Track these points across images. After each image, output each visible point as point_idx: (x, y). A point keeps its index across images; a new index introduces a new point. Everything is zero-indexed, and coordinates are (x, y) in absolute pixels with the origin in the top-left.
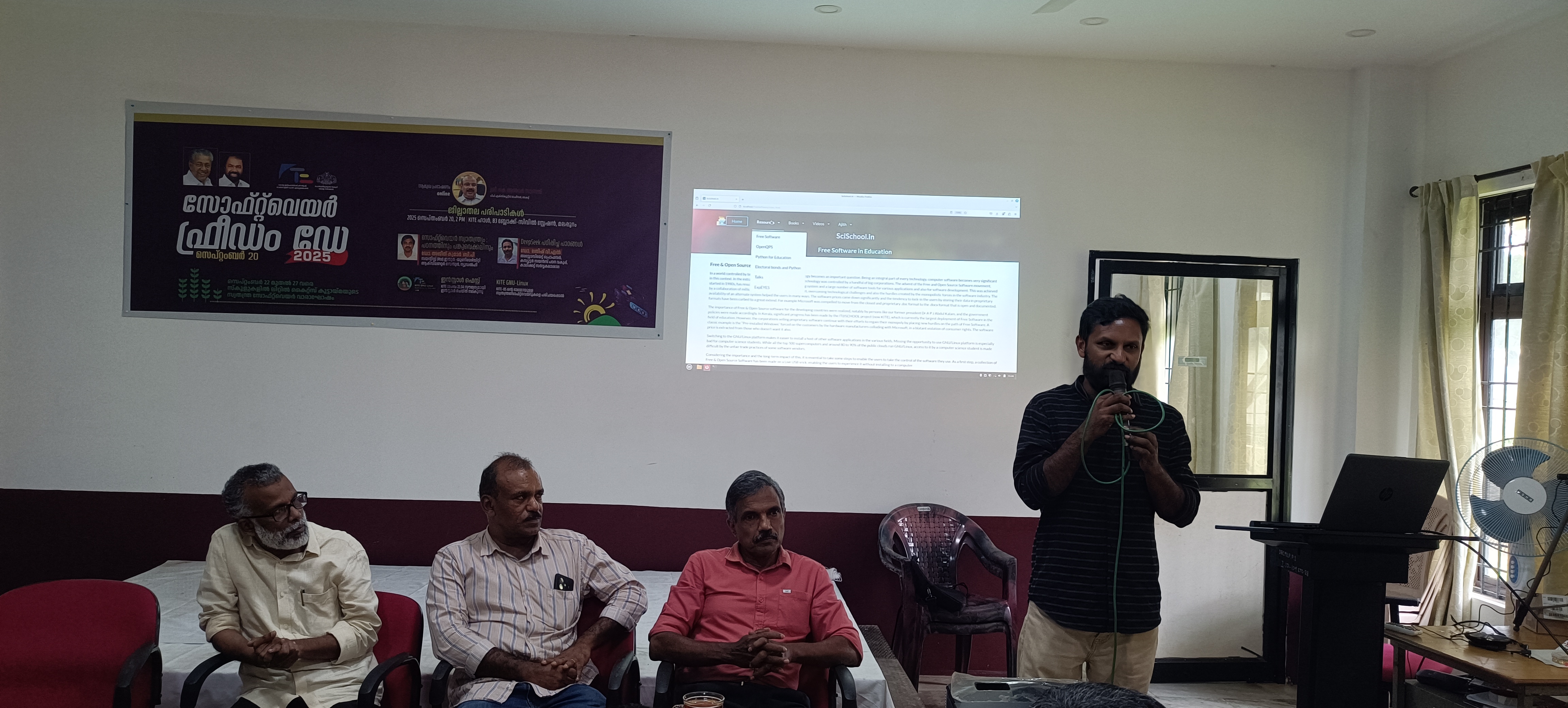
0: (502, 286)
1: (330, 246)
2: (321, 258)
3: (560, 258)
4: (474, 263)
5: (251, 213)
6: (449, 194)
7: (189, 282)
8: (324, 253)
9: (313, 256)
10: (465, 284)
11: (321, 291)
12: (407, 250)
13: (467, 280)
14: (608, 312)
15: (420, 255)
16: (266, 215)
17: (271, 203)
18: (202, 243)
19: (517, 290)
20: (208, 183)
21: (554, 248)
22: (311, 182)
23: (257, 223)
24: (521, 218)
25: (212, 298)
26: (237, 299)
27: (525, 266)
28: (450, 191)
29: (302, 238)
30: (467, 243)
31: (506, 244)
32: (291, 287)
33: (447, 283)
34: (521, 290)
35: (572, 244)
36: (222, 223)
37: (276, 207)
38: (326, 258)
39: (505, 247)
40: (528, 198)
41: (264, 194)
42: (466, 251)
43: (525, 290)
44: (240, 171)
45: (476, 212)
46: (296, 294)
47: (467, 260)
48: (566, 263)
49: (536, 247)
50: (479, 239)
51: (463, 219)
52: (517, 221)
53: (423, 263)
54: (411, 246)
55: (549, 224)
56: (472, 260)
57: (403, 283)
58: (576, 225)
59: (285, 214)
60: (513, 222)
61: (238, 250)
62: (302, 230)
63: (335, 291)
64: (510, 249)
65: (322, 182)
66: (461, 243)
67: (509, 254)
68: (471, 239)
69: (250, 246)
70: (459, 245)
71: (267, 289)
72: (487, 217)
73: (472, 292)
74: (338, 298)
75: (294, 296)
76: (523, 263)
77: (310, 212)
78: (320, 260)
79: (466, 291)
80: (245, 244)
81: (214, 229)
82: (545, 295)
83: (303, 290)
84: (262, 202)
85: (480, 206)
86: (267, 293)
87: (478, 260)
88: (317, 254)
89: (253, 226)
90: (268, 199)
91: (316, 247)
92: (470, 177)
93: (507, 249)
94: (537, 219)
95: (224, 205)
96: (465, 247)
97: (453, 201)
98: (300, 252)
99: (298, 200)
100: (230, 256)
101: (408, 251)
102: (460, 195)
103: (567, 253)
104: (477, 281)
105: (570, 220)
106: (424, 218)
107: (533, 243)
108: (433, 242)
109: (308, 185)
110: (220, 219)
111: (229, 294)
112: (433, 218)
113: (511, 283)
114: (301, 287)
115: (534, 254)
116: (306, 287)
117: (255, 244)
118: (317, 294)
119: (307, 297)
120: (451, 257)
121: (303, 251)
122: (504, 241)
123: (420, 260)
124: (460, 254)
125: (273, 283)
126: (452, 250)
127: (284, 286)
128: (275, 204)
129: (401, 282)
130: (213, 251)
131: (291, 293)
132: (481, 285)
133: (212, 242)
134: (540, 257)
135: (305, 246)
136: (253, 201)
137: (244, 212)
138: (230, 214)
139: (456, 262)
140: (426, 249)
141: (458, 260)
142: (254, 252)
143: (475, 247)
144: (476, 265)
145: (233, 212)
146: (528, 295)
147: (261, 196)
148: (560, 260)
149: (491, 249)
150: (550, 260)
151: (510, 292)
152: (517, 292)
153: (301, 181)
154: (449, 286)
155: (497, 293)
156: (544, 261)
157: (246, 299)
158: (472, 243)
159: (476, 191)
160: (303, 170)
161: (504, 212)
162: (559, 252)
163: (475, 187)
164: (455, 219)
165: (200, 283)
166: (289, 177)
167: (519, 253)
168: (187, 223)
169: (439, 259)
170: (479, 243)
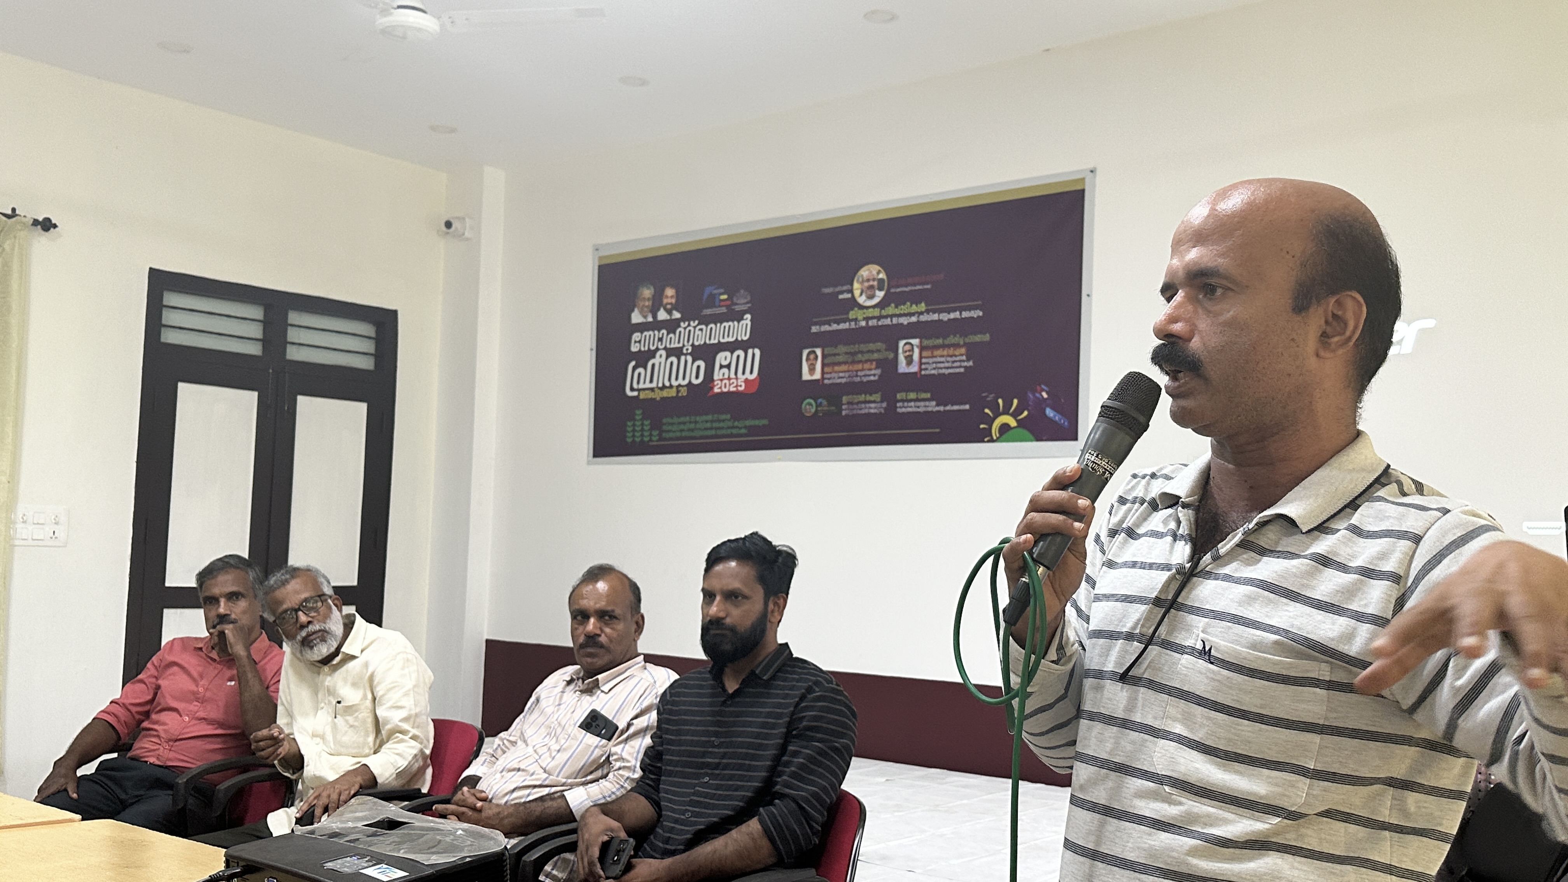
0: (902, 401)
1: (744, 373)
2: (737, 386)
3: (964, 358)
4: (874, 375)
5: (681, 345)
6: (849, 296)
7: (634, 425)
8: (739, 381)
9: (730, 385)
10: (866, 402)
11: (736, 424)
12: (812, 367)
13: (869, 398)
14: (1021, 424)
15: (823, 373)
16: (693, 345)
17: (697, 332)
18: (644, 382)
19: (918, 404)
20: (650, 319)
21: (956, 346)
22: (729, 303)
23: (686, 355)
24: (921, 313)
25: (651, 440)
26: (671, 439)
27: (927, 372)
28: (851, 291)
29: (721, 367)
30: (869, 351)
31: (908, 347)
32: (712, 421)
33: (849, 403)
34: (922, 404)
35: (978, 338)
36: (660, 359)
37: (702, 334)
38: (741, 386)
39: (906, 352)
40: (929, 286)
41: (692, 323)
42: (866, 361)
43: (927, 403)
44: (673, 301)
45: (876, 312)
46: (716, 429)
47: (868, 373)
48: (971, 363)
49: (937, 347)
50: (879, 345)
51: (863, 323)
52: (918, 317)
53: (826, 382)
54: (814, 362)
55: (952, 316)
56: (873, 372)
57: (808, 407)
58: (981, 314)
59: (708, 342)
60: (914, 319)
61: (671, 386)
62: (722, 358)
63: (748, 423)
64: (911, 353)
65: (738, 302)
66: (862, 352)
67: (909, 360)
68: (872, 346)
69: (681, 381)
70: (860, 356)
71: (692, 426)
72: (886, 317)
73: (872, 411)
74: (752, 430)
75: (713, 432)
76: (926, 369)
77: (728, 336)
78: (735, 389)
79: (866, 411)
80: (677, 379)
81: (653, 365)
82: (949, 408)
83: (722, 425)
84: (690, 331)
85: (881, 305)
86: (692, 430)
87: (878, 372)
88: (733, 383)
89: (683, 358)
90: (695, 327)
91: (732, 375)
92: (871, 272)
93: (908, 354)
94: (940, 311)
95: (660, 340)
96: (867, 356)
97: (853, 303)
98: (719, 382)
99: (718, 325)
100: (665, 394)
101: (812, 370)
102: (861, 294)
103: (972, 351)
104: (877, 397)
105: (975, 308)
106: (826, 328)
107: (935, 343)
108: (835, 355)
109: (727, 307)
110: (658, 354)
111: (664, 435)
112: (835, 327)
113: (912, 395)
114: (719, 421)
115: (936, 357)
116: (723, 421)
117: (684, 378)
118: (733, 427)
119: (724, 432)
120: (852, 371)
121: (721, 380)
122: (905, 344)
123: (823, 378)
124: (860, 366)
125: (698, 418)
126: (854, 362)
127: (707, 422)
128: (700, 332)
129: (806, 405)
130: (652, 389)
131: (711, 429)
132: (882, 401)
133: (651, 381)
134: (942, 359)
135: (724, 374)
136: (683, 330)
137: (677, 345)
138: (665, 348)
139: (857, 376)
140: (828, 365)
141: (859, 373)
142: (683, 386)
143: (876, 356)
144: (876, 378)
145: (668, 346)
146: (930, 409)
147: (689, 325)
148: (964, 361)
149: (891, 356)
150: (954, 362)
151: (911, 407)
152: (918, 407)
153: (722, 303)
154: (851, 407)
155: (899, 410)
156: (947, 365)
157: (678, 439)
158: (872, 352)
159: (876, 287)
160: (722, 291)
161: (904, 309)
162: (963, 350)
163: (875, 283)
164: (856, 324)
165: (642, 425)
166: (712, 301)
167: (921, 357)
168: (633, 363)
169: (841, 375)
170: (878, 351)
